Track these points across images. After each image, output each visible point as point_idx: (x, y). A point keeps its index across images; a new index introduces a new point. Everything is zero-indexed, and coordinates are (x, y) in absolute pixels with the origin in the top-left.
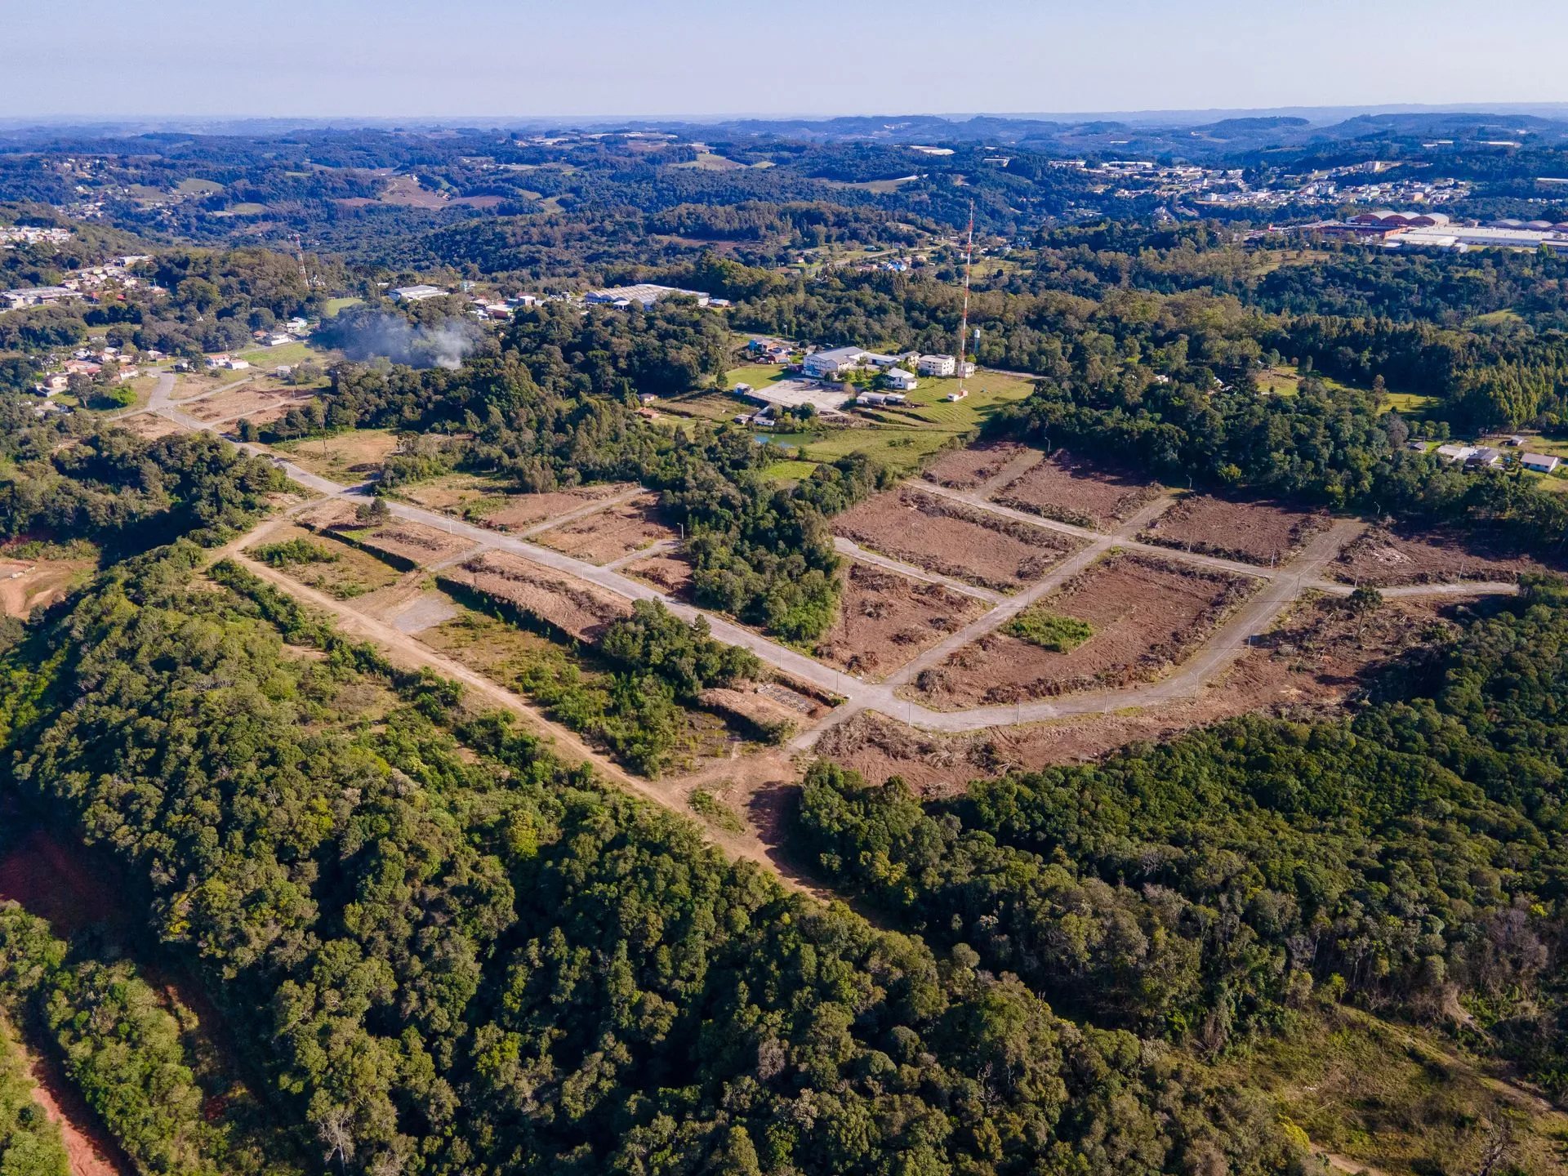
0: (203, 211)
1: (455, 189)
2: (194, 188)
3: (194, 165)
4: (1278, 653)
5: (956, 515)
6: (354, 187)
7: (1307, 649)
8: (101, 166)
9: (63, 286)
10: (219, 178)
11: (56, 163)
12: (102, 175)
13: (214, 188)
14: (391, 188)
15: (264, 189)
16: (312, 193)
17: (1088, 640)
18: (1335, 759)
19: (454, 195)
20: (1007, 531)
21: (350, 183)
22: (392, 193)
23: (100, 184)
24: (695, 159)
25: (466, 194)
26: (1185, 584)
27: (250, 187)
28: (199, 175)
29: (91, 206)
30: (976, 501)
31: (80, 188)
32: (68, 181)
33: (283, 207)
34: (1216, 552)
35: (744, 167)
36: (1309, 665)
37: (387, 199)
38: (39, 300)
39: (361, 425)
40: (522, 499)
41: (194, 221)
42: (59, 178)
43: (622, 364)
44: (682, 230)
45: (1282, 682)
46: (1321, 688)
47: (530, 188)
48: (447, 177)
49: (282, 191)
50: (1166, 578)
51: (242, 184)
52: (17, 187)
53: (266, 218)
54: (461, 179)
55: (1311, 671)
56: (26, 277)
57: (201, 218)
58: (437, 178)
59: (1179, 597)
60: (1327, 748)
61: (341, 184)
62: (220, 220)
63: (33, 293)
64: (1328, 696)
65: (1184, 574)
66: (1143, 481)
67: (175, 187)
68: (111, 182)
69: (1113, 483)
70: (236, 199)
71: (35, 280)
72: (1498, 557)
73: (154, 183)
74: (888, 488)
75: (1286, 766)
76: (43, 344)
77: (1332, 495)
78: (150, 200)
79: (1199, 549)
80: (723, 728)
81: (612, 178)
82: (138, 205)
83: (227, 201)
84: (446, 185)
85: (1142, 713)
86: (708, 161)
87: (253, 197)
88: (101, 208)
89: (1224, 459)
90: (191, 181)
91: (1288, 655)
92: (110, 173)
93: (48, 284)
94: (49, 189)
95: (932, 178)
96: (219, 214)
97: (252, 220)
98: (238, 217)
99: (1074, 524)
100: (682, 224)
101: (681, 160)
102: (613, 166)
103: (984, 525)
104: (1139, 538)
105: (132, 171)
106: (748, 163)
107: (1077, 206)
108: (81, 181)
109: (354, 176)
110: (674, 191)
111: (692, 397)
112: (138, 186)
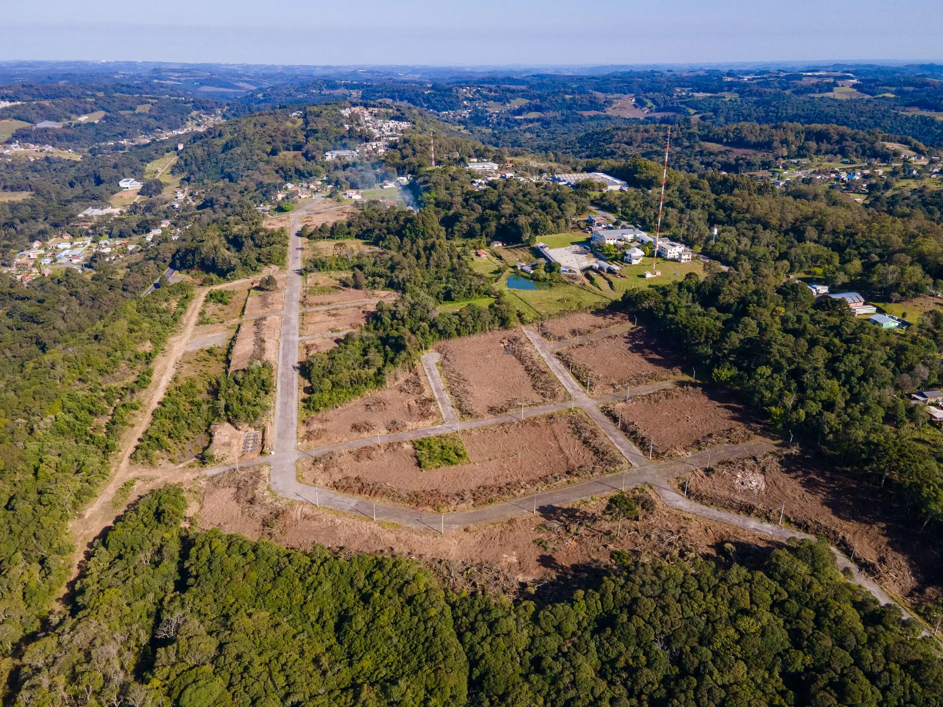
0: (511, 116)
1: (654, 108)
2: (517, 103)
4: (546, 526)
5: (519, 356)
6: (593, 104)
7: (569, 531)
8: (479, 91)
11: (460, 89)
12: (478, 96)
13: (526, 103)
14: (614, 106)
15: (545, 104)
16: (569, 108)
19: (651, 111)
20: (533, 376)
21: (591, 102)
22: (614, 108)
23: (475, 100)
24: (831, 91)
25: (658, 110)
26: (573, 450)
27: (539, 103)
28: (525, 96)
29: (466, 112)
30: (546, 351)
31: (465, 102)
32: (461, 98)
33: (550, 115)
35: (867, 97)
36: (551, 545)
41: (503, 121)
42: (458, 97)
44: (725, 140)
45: (516, 548)
46: (533, 565)
48: (653, 100)
49: (553, 107)
50: (570, 441)
51: (537, 101)
53: (538, 120)
54: (661, 101)
55: (546, 549)
57: (508, 119)
58: (646, 100)
59: (555, 457)
61: (586, 102)
62: (517, 121)
64: (525, 573)
65: (585, 441)
66: (668, 363)
67: (509, 102)
68: (480, 99)
69: (651, 361)
70: (530, 110)
73: (500, 100)
77: (769, 415)
78: (493, 109)
82: (487, 112)
83: (524, 110)
84: (650, 104)
86: (843, 92)
87: (538, 109)
88: (470, 113)
90: (518, 99)
91: (551, 530)
92: (481, 95)
94: (451, 102)
96: (517, 117)
97: (531, 121)
98: (525, 119)
101: (820, 92)
102: (761, 95)
104: (603, 407)
105: (492, 94)
108: (467, 99)
109: (595, 98)
111: (518, 247)
112: (492, 102)
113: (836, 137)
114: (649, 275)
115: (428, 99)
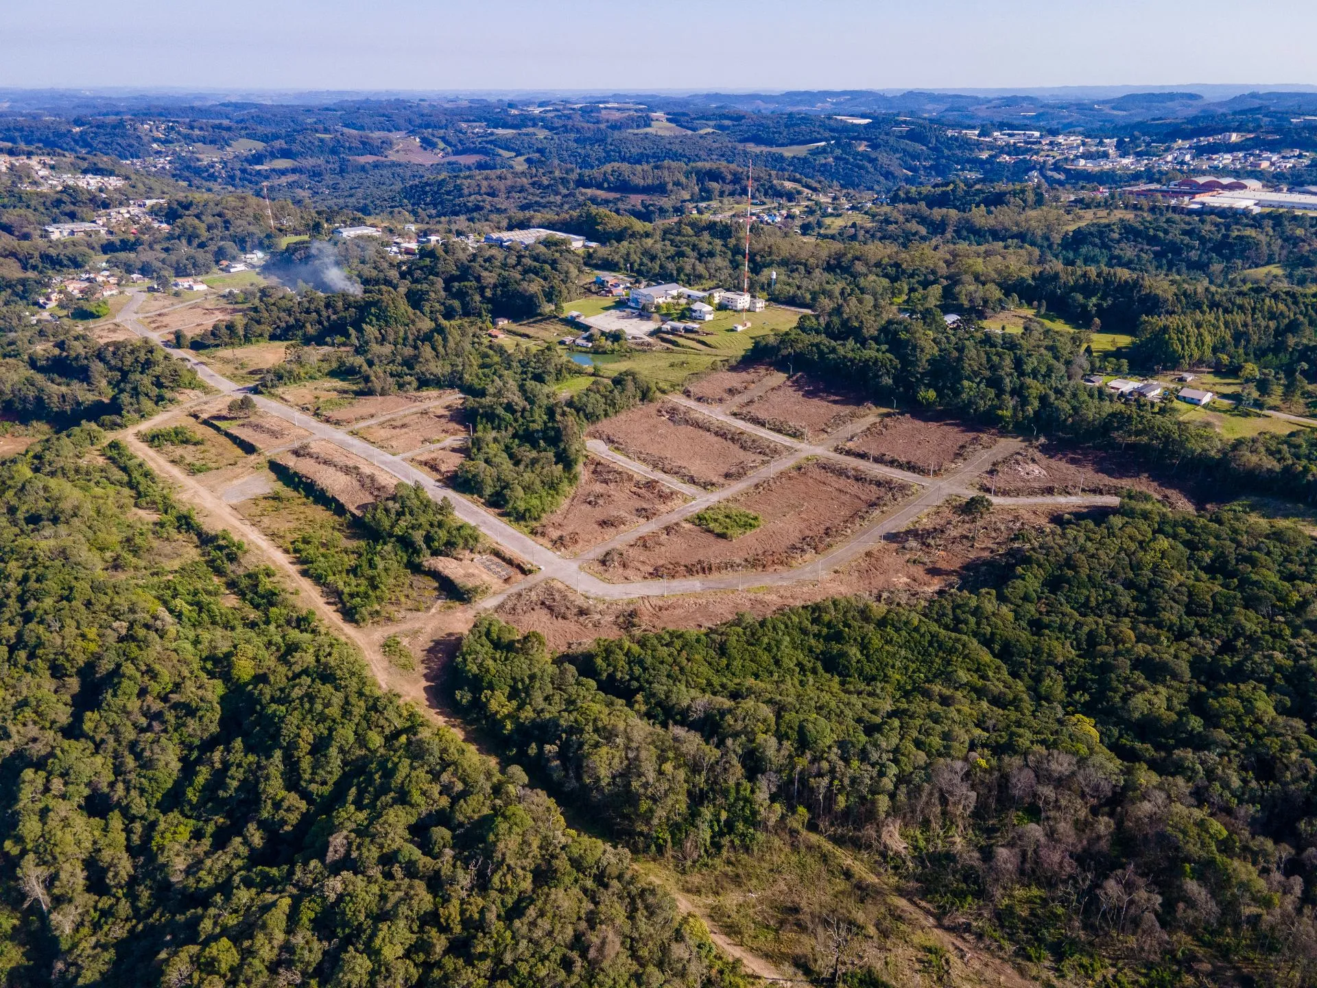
0: (246, 165)
1: (449, 149)
2: (244, 146)
3: (246, 128)
4: (904, 548)
5: (697, 425)
6: (367, 147)
7: (929, 546)
8: (172, 128)
9: (94, 222)
10: (265, 139)
11: (138, 125)
12: (173, 135)
13: (260, 146)
14: (396, 148)
15: (296, 148)
16: (334, 151)
17: (754, 531)
18: (896, 635)
19: (447, 154)
20: (733, 439)
21: (363, 143)
22: (398, 151)
23: (171, 142)
24: (649, 126)
25: (456, 153)
26: (854, 488)
27: (285, 146)
28: (249, 136)
29: (162, 160)
30: (718, 415)
31: (155, 146)
32: (146, 139)
33: (309, 162)
34: (892, 463)
35: (690, 132)
36: (926, 560)
37: (393, 157)
38: (72, 233)
39: (273, 337)
40: (363, 400)
41: (238, 173)
42: (139, 137)
43: (488, 293)
44: (606, 185)
45: (897, 571)
46: (927, 578)
47: (507, 149)
48: (443, 139)
49: (309, 151)
50: (842, 482)
51: (279, 144)
52: (106, 144)
53: (294, 171)
54: (454, 141)
55: (924, 564)
56: (66, 214)
57: (243, 171)
58: (435, 140)
59: (844, 498)
60: (893, 626)
61: (356, 144)
62: (259, 172)
63: (68, 227)
64: (929, 585)
65: (857, 479)
66: (859, 402)
67: (229, 145)
68: (179, 141)
69: (835, 402)
70: (273, 156)
71: (72, 216)
72: (1121, 476)
73: (212, 142)
74: (651, 401)
75: (855, 640)
76: (58, 267)
77: (1001, 418)
78: (208, 156)
79: (879, 460)
80: (435, 589)
81: (576, 141)
82: (198, 160)
83: (265, 157)
84: (442, 145)
85: (769, 590)
86: (661, 127)
87: (286, 154)
88: (170, 162)
89: (926, 385)
90: (244, 141)
91: (911, 549)
92: (179, 133)
93: (83, 220)
94: (131, 146)
95: (838, 144)
96: (258, 167)
97: (283, 172)
98: (273, 170)
99: (790, 435)
100: (606, 180)
101: (638, 127)
102: (578, 131)
103: (716, 434)
104: (836, 450)
105: (197, 132)
106: (694, 130)
107: (963, 170)
108: (156, 140)
109: (367, 137)
110: (620, 152)
111: (535, 322)
112: (200, 144)
113: (729, 177)
114: (740, 328)
115: (84, 141)
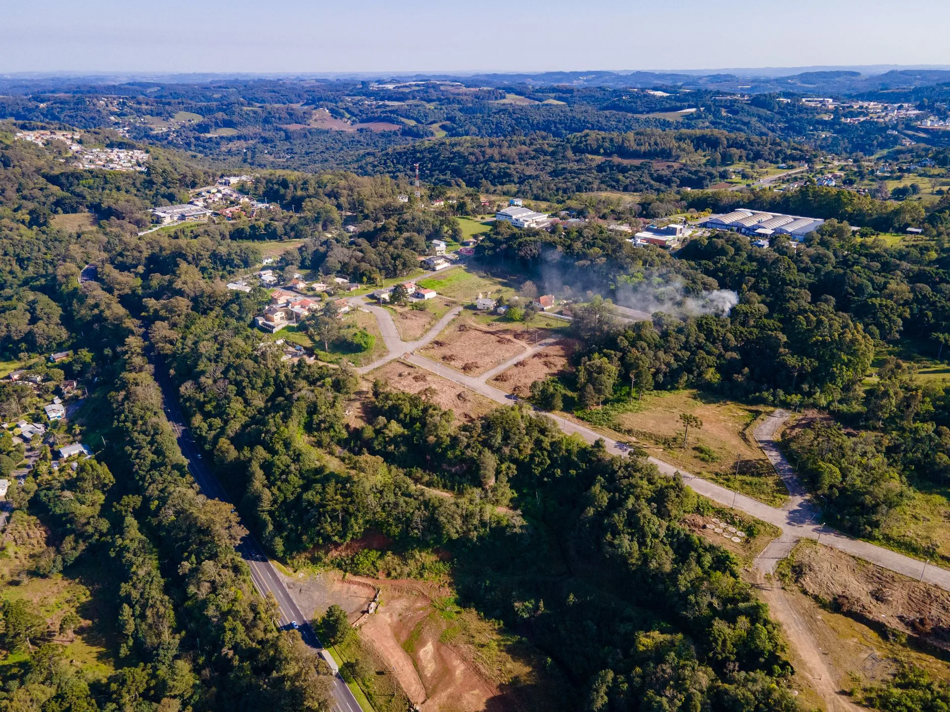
0: (197, 134)
1: (354, 118)
2: (184, 118)
3: (183, 103)
6: (292, 116)
8: (124, 103)
9: (191, 203)
10: (200, 111)
11: (95, 101)
12: (126, 109)
13: (197, 119)
14: (314, 117)
15: (235, 118)
16: (266, 121)
19: (354, 122)
21: (290, 115)
22: (316, 120)
23: (125, 115)
24: (504, 98)
25: (362, 121)
27: (226, 117)
28: (187, 109)
29: (121, 130)
31: (112, 118)
32: (104, 112)
33: (249, 130)
35: (537, 103)
37: (315, 125)
38: (183, 217)
41: (193, 140)
42: (98, 111)
47: (408, 117)
48: (347, 109)
49: (246, 120)
51: (220, 115)
52: (71, 117)
53: (239, 138)
54: (356, 112)
56: (164, 196)
57: (197, 139)
58: (341, 111)
61: (284, 115)
62: (210, 139)
63: (178, 210)
67: (171, 117)
68: (132, 114)
70: (217, 125)
71: (171, 198)
73: (159, 114)
78: (159, 127)
81: (460, 110)
82: (151, 129)
84: (348, 116)
86: (514, 99)
87: (228, 124)
88: (128, 132)
90: (182, 113)
92: (130, 108)
93: (181, 202)
94: (93, 118)
95: (708, 109)
96: (208, 135)
97: (230, 139)
98: (222, 138)
101: (496, 98)
105: (144, 106)
106: (540, 100)
108: (113, 113)
109: (292, 110)
112: (148, 117)
